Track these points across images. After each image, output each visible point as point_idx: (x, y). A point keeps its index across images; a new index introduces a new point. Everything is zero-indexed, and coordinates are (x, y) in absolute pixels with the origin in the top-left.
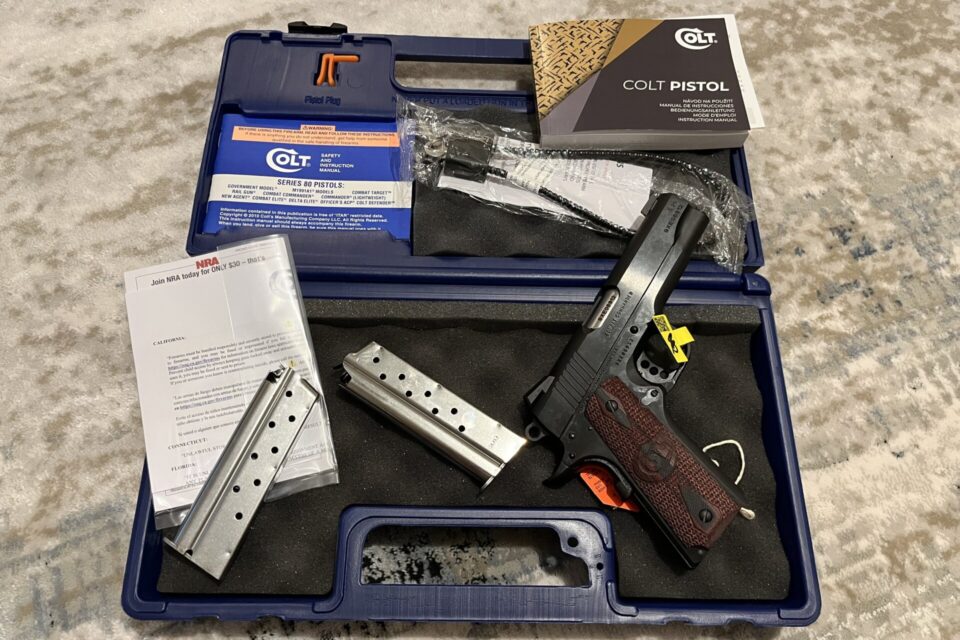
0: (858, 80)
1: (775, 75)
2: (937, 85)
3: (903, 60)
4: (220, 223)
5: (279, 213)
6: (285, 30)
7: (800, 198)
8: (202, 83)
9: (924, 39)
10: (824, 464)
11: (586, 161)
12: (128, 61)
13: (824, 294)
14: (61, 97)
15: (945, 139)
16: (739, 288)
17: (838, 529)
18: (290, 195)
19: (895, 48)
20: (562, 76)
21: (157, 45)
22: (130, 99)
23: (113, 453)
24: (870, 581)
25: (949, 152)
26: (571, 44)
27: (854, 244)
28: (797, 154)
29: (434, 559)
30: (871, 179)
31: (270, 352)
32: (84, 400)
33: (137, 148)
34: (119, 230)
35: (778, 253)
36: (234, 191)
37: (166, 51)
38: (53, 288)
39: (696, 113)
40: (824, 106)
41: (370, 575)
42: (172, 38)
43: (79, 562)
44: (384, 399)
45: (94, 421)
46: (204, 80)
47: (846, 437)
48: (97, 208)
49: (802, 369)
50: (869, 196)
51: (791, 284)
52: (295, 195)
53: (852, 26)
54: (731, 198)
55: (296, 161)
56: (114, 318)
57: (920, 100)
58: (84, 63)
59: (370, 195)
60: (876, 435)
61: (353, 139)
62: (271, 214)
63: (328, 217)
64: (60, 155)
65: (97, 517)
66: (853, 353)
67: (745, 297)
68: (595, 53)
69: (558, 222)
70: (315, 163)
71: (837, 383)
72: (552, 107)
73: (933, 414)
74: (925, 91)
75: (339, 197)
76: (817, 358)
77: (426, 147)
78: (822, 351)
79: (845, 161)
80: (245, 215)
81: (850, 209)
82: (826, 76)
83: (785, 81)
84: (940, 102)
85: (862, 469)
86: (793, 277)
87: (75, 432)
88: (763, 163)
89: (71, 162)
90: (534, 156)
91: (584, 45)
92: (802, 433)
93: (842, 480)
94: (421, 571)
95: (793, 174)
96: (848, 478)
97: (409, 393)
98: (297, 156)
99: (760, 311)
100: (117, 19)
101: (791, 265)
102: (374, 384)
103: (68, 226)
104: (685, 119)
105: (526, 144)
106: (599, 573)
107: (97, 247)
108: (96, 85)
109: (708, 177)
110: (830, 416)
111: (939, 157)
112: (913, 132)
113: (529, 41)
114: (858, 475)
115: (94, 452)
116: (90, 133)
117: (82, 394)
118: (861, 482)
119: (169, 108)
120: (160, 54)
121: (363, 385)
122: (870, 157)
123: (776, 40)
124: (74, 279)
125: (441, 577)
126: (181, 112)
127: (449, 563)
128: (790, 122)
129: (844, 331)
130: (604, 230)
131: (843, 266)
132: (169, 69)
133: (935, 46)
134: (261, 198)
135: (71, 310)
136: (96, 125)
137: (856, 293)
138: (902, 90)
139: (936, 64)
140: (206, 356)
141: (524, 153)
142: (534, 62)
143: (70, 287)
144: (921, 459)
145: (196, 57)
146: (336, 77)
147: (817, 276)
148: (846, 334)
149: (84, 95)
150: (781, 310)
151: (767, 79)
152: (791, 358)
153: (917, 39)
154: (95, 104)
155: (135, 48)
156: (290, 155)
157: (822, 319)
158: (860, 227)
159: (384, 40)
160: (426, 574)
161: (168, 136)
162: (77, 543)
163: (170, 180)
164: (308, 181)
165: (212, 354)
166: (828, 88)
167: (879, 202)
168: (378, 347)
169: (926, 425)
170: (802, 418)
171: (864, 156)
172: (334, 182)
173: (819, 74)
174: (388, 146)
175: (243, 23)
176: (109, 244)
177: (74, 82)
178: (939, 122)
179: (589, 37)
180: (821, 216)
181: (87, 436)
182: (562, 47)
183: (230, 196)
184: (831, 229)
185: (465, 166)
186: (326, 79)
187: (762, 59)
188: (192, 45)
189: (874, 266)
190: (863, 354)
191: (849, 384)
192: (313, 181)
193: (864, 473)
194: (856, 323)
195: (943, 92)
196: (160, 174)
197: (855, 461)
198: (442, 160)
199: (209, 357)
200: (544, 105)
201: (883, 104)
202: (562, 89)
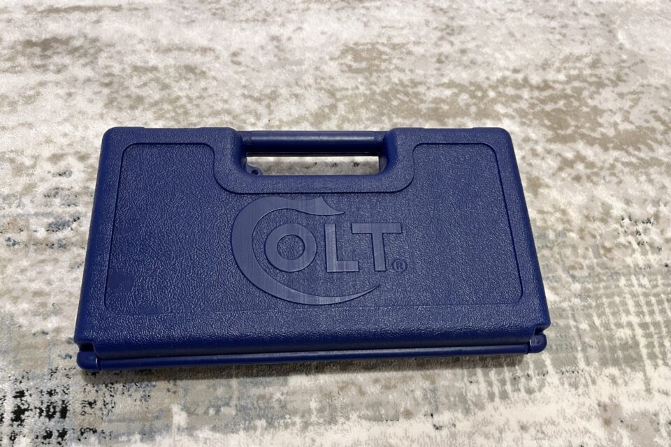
2: (572, 167)
3: (553, 143)
8: (57, 40)
9: (575, 132)
10: (378, 419)
12: (18, 15)
15: (562, 207)
19: (550, 134)
21: (40, 9)
22: (8, 39)
25: (563, 217)
41: (19, 404)
42: (52, 6)
46: (59, 38)
47: (403, 404)
53: (523, 111)
57: (554, 175)
60: (427, 408)
73: (476, 405)
74: (561, 169)
84: (569, 179)
85: (406, 430)
93: (387, 435)
94: (55, 413)
96: (393, 435)
111: (553, 219)
112: (540, 196)
114: (401, 434)
118: (401, 440)
119: (28, 50)
120: (40, 15)
123: (464, 108)
125: (65, 420)
126: (35, 54)
127: (75, 412)
133: (582, 139)
138: (544, 165)
139: (578, 152)
144: (453, 436)
145: (61, 22)
153: (569, 131)
155: (26, 7)
160: (57, 415)
161: (19, 68)
169: (467, 411)
178: (563, 193)
188: (62, 14)
193: (406, 434)
195: (574, 173)
197: (403, 424)
201: (525, 171)
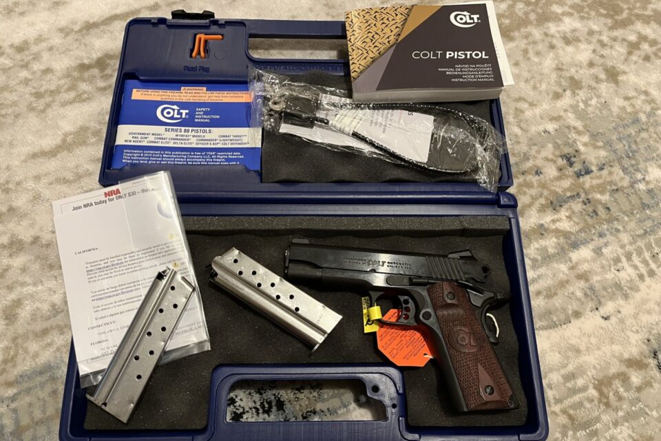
0: (583, 46)
1: (523, 44)
2: (639, 49)
3: (615, 30)
4: (124, 161)
5: (166, 152)
6: (169, 17)
7: (539, 134)
8: (110, 55)
9: (630, 14)
10: (553, 326)
11: (386, 111)
12: (57, 40)
13: (555, 204)
14: (10, 68)
15: (643, 89)
16: (495, 202)
17: (563, 372)
18: (174, 139)
19: (609, 21)
20: (368, 49)
21: (77, 28)
22: (59, 68)
23: (51, 328)
24: (585, 408)
25: (647, 98)
26: (375, 25)
27: (577, 167)
28: (538, 101)
29: (279, 398)
30: (590, 118)
31: (160, 257)
32: (31, 289)
33: (64, 104)
34: (52, 165)
35: (523, 174)
36: (133, 137)
37: (84, 32)
38: (7, 208)
39: (464, 75)
40: (557, 65)
41: (234, 410)
42: (87, 22)
43: (30, 405)
44: (241, 289)
45: (38, 304)
46: (112, 53)
47: (569, 306)
48: (37, 149)
49: (539, 258)
50: (588, 131)
51: (532, 196)
52: (177, 139)
53: (579, 5)
54: (490, 136)
55: (178, 114)
56: (50, 229)
57: (626, 60)
58: (26, 42)
59: (232, 138)
60: (591, 305)
61: (219, 97)
62: (160, 154)
63: (201, 155)
64: (10, 111)
65: (41, 373)
66: (575, 246)
67: (499, 209)
68: (392, 31)
69: (366, 156)
70: (192, 115)
71: (563, 268)
72: (361, 72)
73: (631, 289)
74: (630, 53)
75: (209, 140)
76: (550, 250)
77: (270, 103)
78: (553, 245)
79: (571, 106)
80: (142, 155)
81: (575, 141)
82: (558, 43)
83: (530, 47)
84: (641, 61)
85: (580, 328)
86: (533, 192)
87: (25, 312)
88: (514, 108)
89: (17, 116)
90: (348, 109)
91: (384, 25)
92: (538, 304)
93: (566, 337)
94: (270, 407)
95: (534, 116)
96: (570, 336)
97: (259, 285)
98: (178, 110)
99: (510, 219)
100: (49, 9)
101: (532, 183)
102: (235, 278)
103: (17, 163)
104: (456, 80)
105: (343, 99)
106: (394, 410)
107: (37, 178)
108: (34, 59)
109: (473, 121)
110: (558, 291)
111: (639, 102)
112: (621, 84)
113: (345, 22)
114: (577, 333)
115: (39, 326)
116: (31, 94)
117: (29, 285)
118: (579, 338)
119: (86, 75)
120: (80, 34)
121: (226, 279)
122: (589, 102)
123: (523, 17)
124: (21, 201)
125: (284, 411)
126: (95, 77)
127: (290, 401)
128: (533, 77)
129: (569, 230)
130: (399, 162)
131: (569, 183)
132: (86, 45)
133: (638, 19)
134: (153, 142)
135: (19, 224)
136: (34, 88)
137: (578, 202)
138: (614, 53)
139: (639, 33)
140: (114, 261)
141: (341, 106)
142: (348, 39)
143: (19, 208)
144: (622, 321)
145: (105, 36)
146: (206, 51)
147: (550, 190)
148: (570, 232)
149: (25, 66)
150: (524, 216)
151: (517, 46)
152: (531, 250)
153: (625, 15)
154: (34, 73)
155: (61, 30)
156: (174, 110)
157: (554, 221)
158: (581, 154)
159: (241, 23)
160: (274, 409)
161: (86, 95)
162: (28, 391)
163: (88, 128)
164: (187, 128)
165: (118, 260)
166: (560, 51)
167: (595, 136)
168: (237, 252)
169: (626, 297)
170: (538, 293)
171: (586, 102)
172: (205, 129)
173: (555, 41)
174: (244, 101)
175: (138, 11)
176: (46, 175)
177: (18, 57)
178: (639, 76)
179: (388, 19)
180: (554, 147)
181: (33, 315)
182: (368, 27)
183: (130, 141)
184: (561, 156)
185: (299, 117)
186: (199, 53)
187: (513, 32)
188: (102, 27)
189: (591, 182)
190: (582, 246)
191: (572, 268)
192: (190, 129)
193: (581, 332)
194: (578, 224)
195: (643, 54)
196: (81, 124)
197: (575, 323)
198: (282, 112)
199: (116, 262)
200: (355, 71)
201: (600, 63)
202: (368, 58)
